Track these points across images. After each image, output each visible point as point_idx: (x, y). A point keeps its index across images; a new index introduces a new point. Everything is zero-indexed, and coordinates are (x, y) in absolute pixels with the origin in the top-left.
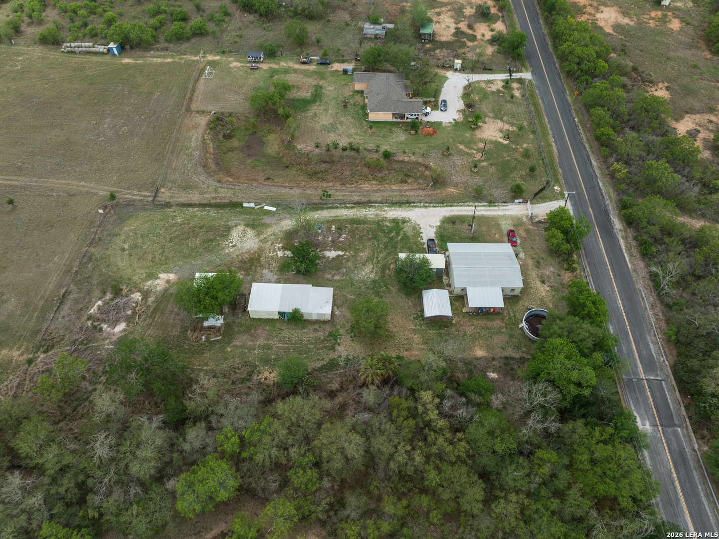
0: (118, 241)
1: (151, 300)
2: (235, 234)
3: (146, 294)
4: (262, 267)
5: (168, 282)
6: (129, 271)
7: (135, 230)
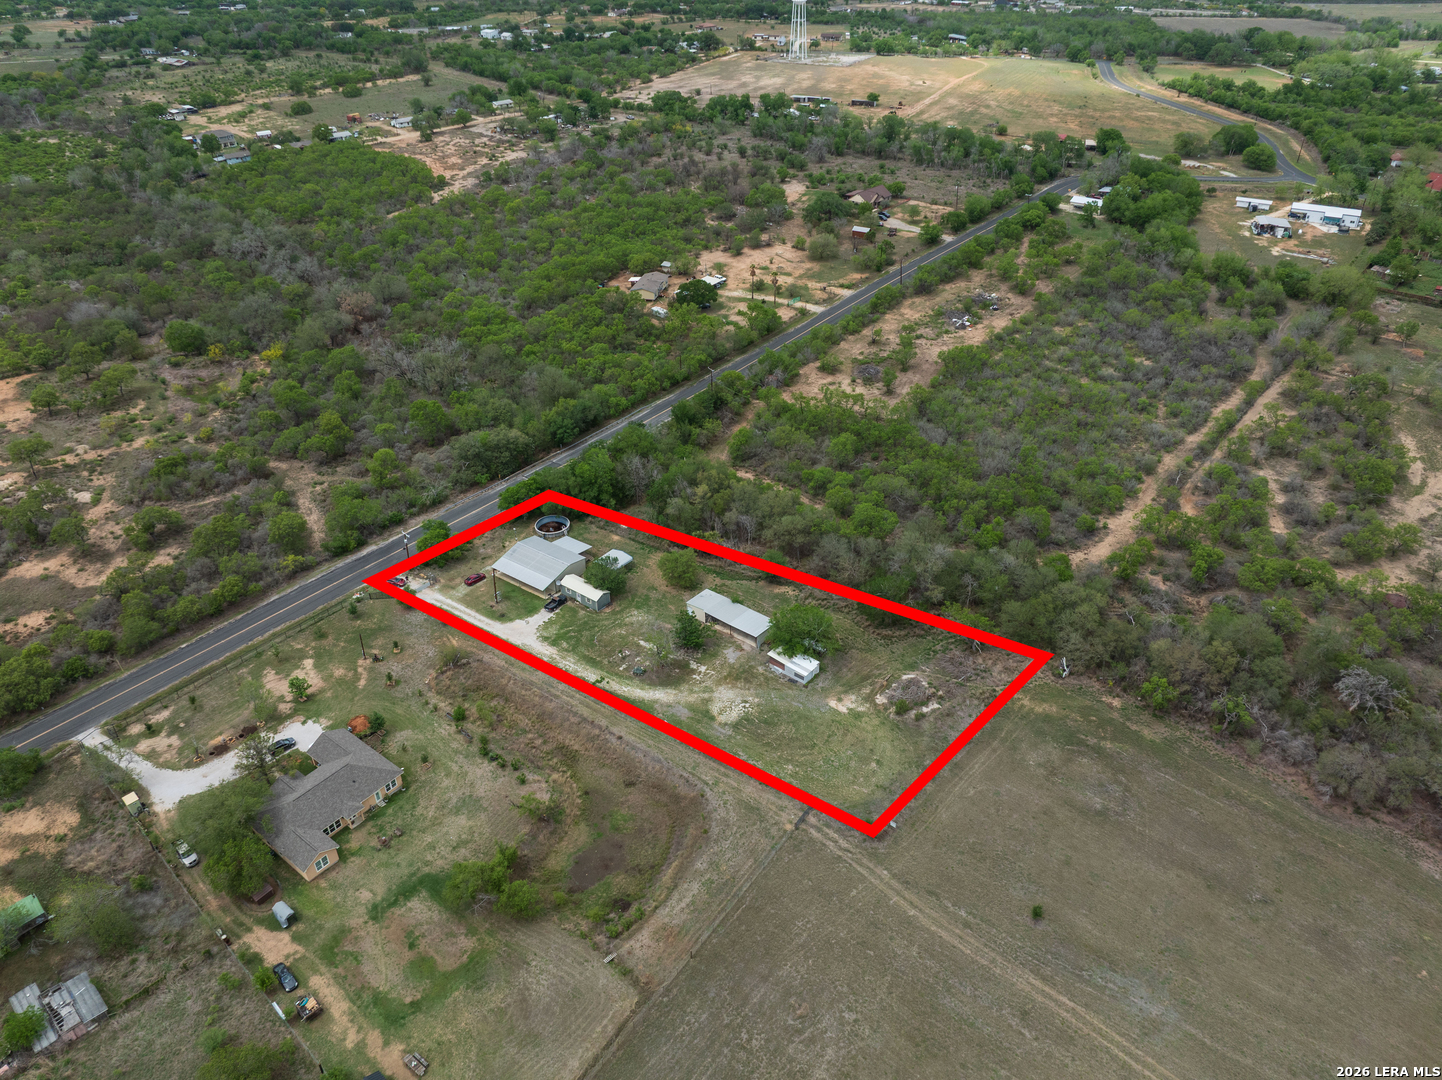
0: (881, 778)
1: (867, 690)
2: (734, 715)
3: (870, 699)
4: (731, 666)
5: (840, 700)
6: (880, 733)
7: (853, 783)
